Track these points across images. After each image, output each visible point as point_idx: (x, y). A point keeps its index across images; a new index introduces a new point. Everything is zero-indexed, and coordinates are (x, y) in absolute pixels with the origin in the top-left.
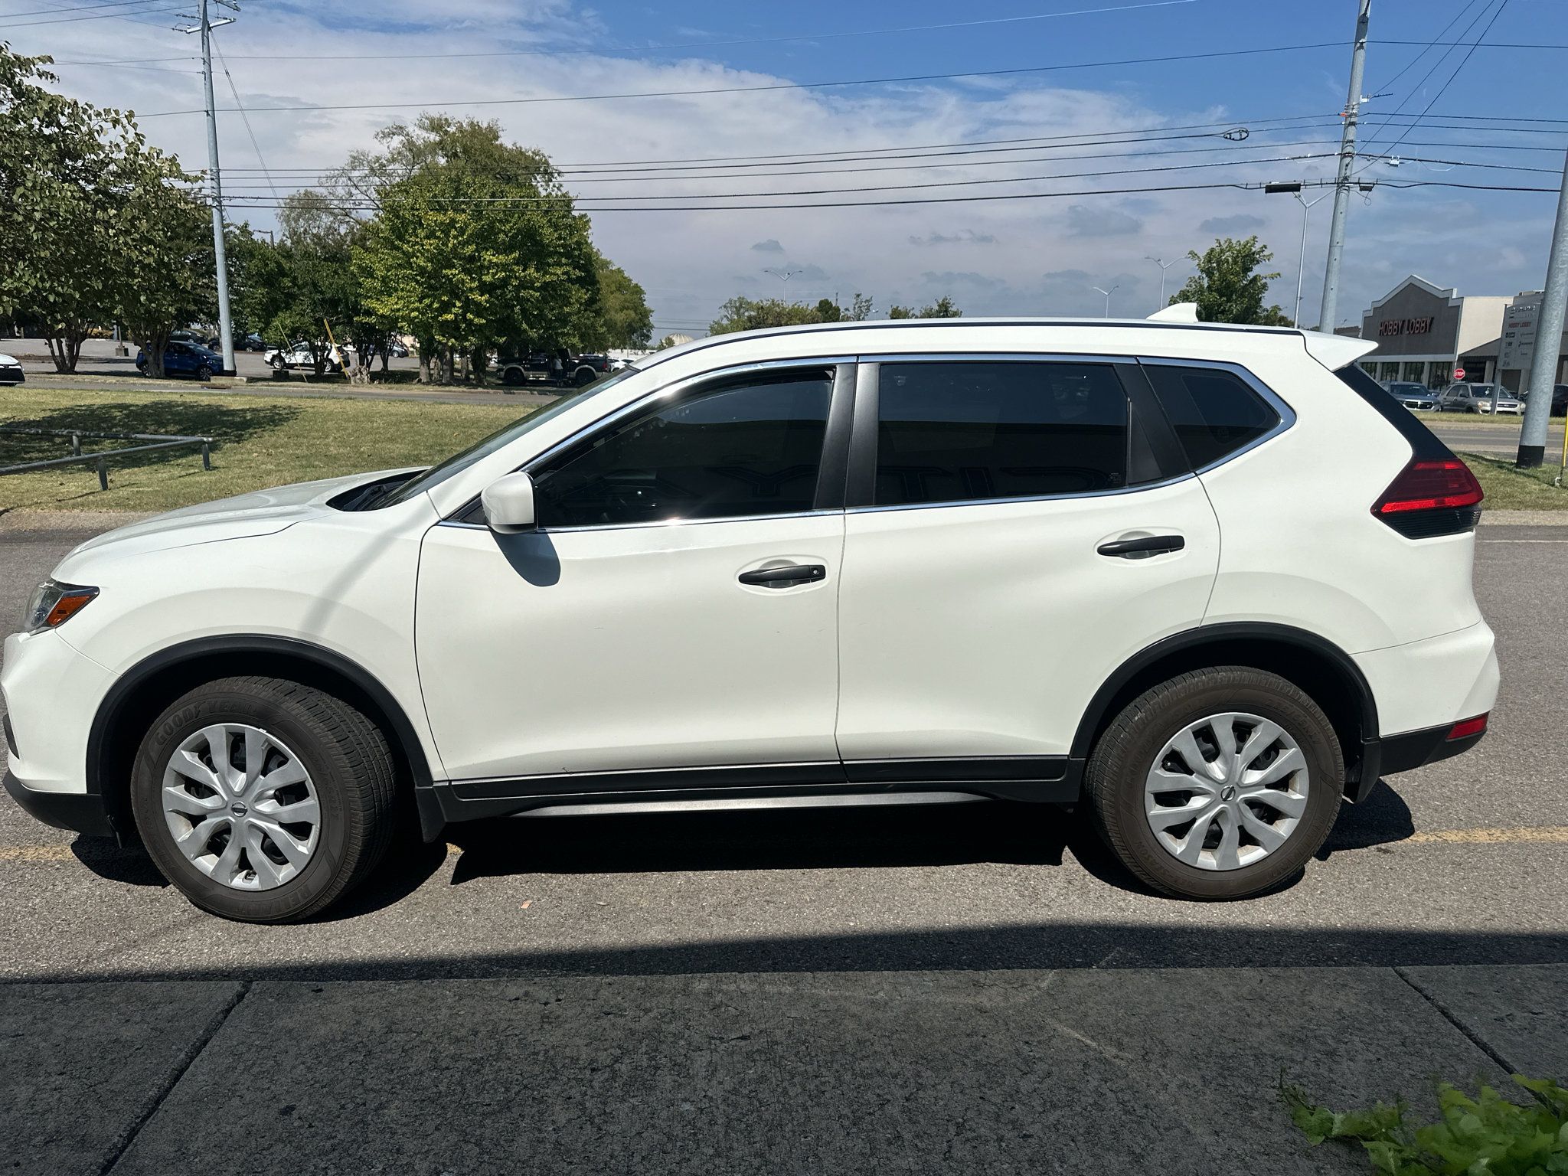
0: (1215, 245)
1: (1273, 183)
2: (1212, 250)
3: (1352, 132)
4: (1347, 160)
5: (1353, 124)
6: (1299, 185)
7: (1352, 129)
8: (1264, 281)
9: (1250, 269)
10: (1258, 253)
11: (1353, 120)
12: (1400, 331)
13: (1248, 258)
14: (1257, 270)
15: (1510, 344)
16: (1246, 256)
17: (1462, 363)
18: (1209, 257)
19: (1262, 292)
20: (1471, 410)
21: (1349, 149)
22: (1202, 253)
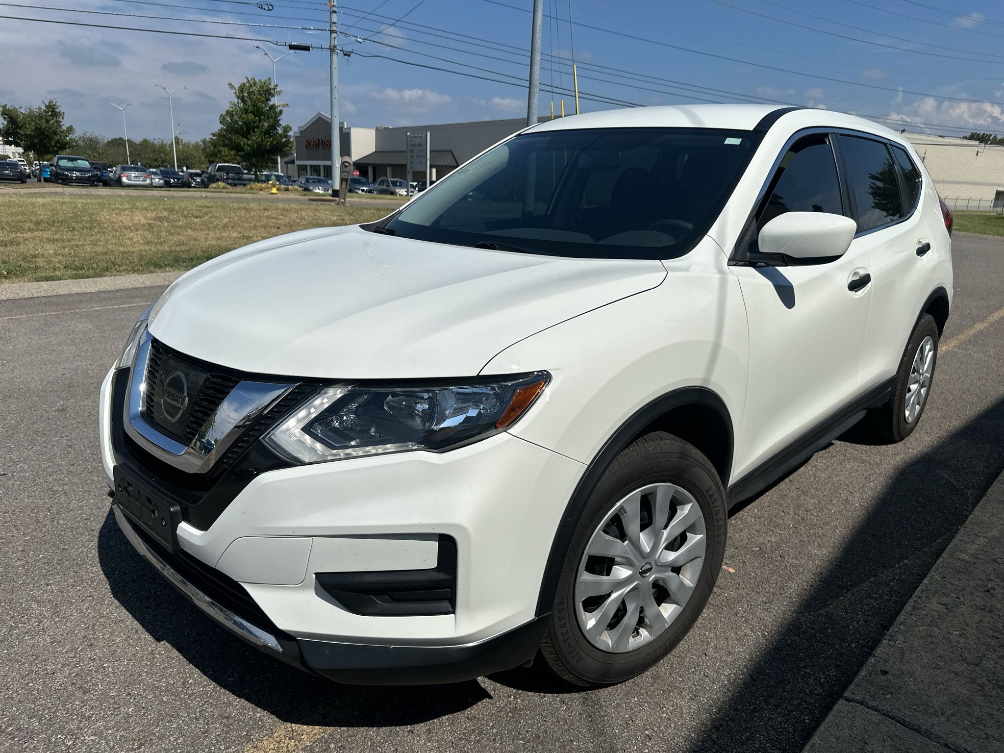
0: (245, 81)
1: (293, 43)
2: (244, 84)
3: (335, 18)
4: (334, 35)
5: (334, 12)
6: (309, 47)
7: (334, 15)
8: (279, 109)
9: (269, 100)
10: (274, 89)
11: (335, 9)
12: (318, 146)
13: (267, 92)
14: (275, 101)
15: (413, 156)
16: (267, 90)
17: (355, 167)
18: (242, 89)
19: (280, 116)
20: (393, 193)
21: (334, 28)
22: (237, 86)
